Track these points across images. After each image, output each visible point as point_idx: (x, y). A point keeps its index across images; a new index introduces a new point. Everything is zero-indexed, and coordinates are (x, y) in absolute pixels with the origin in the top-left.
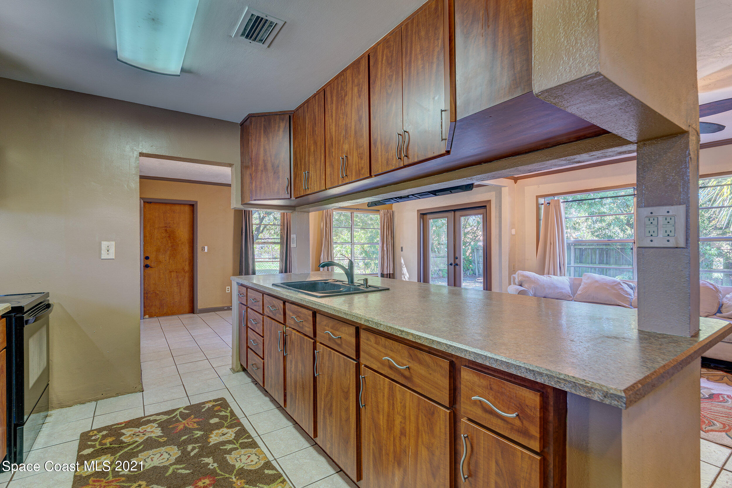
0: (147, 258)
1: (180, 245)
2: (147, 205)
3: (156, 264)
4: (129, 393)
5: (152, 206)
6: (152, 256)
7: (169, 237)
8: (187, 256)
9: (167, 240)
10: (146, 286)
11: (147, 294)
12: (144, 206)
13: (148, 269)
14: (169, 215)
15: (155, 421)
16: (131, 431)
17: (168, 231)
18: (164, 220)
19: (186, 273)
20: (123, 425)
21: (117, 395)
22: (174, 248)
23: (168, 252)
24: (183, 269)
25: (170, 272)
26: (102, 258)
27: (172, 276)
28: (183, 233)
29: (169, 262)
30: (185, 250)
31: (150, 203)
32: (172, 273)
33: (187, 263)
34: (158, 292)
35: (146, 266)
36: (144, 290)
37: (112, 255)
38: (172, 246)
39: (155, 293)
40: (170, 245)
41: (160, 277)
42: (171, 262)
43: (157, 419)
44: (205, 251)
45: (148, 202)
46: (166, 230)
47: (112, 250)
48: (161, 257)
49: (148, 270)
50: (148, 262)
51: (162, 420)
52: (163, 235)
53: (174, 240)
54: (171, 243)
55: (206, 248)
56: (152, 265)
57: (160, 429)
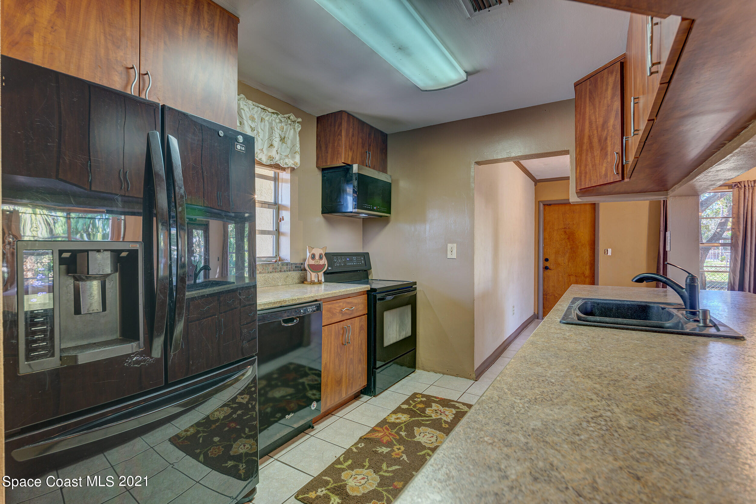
0: (547, 260)
1: (580, 247)
2: (547, 207)
3: (555, 266)
4: (465, 378)
5: (552, 208)
6: (551, 258)
7: (568, 238)
8: (588, 260)
9: (566, 242)
10: (546, 287)
11: (546, 295)
12: (544, 209)
13: (548, 270)
14: (568, 216)
15: (458, 408)
16: (438, 407)
17: (567, 233)
18: (563, 221)
19: (586, 277)
20: (438, 400)
21: (457, 375)
22: (574, 251)
23: (567, 255)
24: (583, 273)
25: (569, 275)
26: (448, 257)
27: (571, 280)
28: (583, 234)
29: (568, 265)
30: (586, 253)
31: (550, 205)
32: (571, 277)
33: (588, 267)
34: (556, 295)
35: (546, 268)
36: (544, 291)
37: (454, 256)
38: (571, 248)
39: (554, 295)
40: (569, 247)
41: (559, 280)
42: (570, 265)
43: (461, 407)
44: (608, 255)
45: (547, 205)
46: (565, 232)
47: (455, 251)
48: (560, 260)
49: (548, 272)
50: (547, 264)
51: (462, 410)
52: (562, 237)
53: (573, 242)
54: (570, 245)
55: (610, 251)
56: (551, 267)
57: (453, 416)
